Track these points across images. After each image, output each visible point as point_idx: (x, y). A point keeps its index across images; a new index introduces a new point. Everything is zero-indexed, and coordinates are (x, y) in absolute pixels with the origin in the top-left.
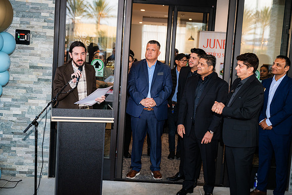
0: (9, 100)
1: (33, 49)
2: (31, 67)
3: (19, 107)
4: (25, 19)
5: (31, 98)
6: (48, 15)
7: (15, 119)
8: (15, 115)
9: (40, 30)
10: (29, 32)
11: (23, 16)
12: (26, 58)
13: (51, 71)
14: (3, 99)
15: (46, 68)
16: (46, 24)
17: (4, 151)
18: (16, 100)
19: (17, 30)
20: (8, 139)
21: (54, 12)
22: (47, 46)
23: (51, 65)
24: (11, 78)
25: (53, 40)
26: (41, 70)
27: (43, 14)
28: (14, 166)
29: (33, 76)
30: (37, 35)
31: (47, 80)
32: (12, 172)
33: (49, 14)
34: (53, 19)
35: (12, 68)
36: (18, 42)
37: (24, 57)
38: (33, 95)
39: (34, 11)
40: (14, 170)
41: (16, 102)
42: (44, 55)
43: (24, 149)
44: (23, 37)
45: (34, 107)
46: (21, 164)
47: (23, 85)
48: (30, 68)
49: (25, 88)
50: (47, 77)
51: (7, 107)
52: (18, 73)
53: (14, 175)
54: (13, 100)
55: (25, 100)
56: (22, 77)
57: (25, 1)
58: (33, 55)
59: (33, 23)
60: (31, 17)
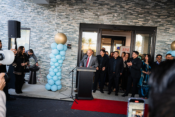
0: (65, 65)
1: (72, 50)
7: (66, 70)
9: (74, 44)
10: (71, 45)
11: (70, 40)
13: (77, 56)
14: (63, 64)
16: (76, 43)
17: (63, 80)
18: (67, 65)
19: (68, 44)
20: (64, 76)
22: (76, 49)
24: (66, 58)
25: (78, 47)
26: (74, 56)
27: (75, 40)
29: (72, 58)
30: (73, 46)
31: (76, 59)
32: (65, 86)
33: (77, 40)
35: (66, 55)
36: (68, 48)
37: (70, 52)
38: (72, 63)
39: (73, 39)
40: (65, 85)
41: (67, 66)
42: (75, 52)
43: (69, 79)
45: (72, 67)
46: (68, 84)
47: (69, 60)
48: (71, 55)
50: (76, 58)
51: (64, 67)
55: (69, 65)
56: (69, 58)
57: (70, 36)
58: (72, 52)
59: (72, 42)
60: (72, 41)
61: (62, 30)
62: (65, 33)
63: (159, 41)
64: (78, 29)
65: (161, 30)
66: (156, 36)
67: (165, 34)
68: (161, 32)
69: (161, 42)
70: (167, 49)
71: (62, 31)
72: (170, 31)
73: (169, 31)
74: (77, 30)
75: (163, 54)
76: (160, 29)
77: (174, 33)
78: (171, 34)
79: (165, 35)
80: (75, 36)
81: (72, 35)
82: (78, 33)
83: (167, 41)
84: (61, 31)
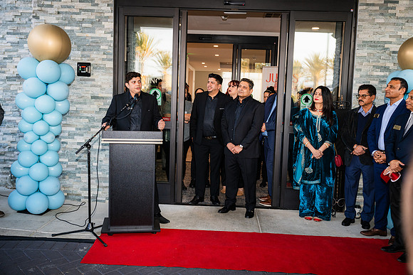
0: (74, 129)
1: (94, 80)
2: (92, 97)
3: (83, 135)
4: (86, 53)
5: (94, 127)
6: (107, 48)
8: (79, 143)
9: (100, 62)
10: (89, 64)
11: (84, 50)
12: (87, 89)
14: (64, 129)
15: (107, 98)
16: (105, 57)
17: (70, 178)
18: (80, 129)
19: (78, 63)
20: (73, 166)
21: (112, 45)
22: (107, 77)
23: (111, 96)
25: (112, 72)
26: (102, 100)
27: (102, 47)
28: (79, 192)
29: (95, 106)
30: (97, 67)
32: (77, 197)
34: (112, 51)
36: (80, 74)
37: (84, 88)
38: (95, 124)
39: (94, 44)
40: (79, 195)
41: (80, 131)
42: (104, 86)
44: (84, 70)
46: (86, 189)
47: (86, 115)
49: (87, 117)
51: (71, 135)
52: (80, 103)
53: (80, 200)
54: (77, 129)
55: (87, 129)
56: (85, 107)
57: (85, 35)
58: (95, 86)
59: (93, 56)
60: (91, 50)
61: (58, 16)
62: (66, 25)
63: (365, 43)
64: (109, 12)
65: (371, 8)
66: (355, 28)
67: (382, 21)
68: (370, 15)
69: (373, 45)
70: (390, 65)
71: (58, 19)
72: (397, 11)
73: (394, 8)
74: (106, 15)
75: (377, 82)
76: (367, 5)
77: (411, 14)
78: (402, 18)
79: (383, 24)
80: (99, 33)
81: (92, 31)
82: (110, 25)
83: (391, 43)
84: (53, 20)
